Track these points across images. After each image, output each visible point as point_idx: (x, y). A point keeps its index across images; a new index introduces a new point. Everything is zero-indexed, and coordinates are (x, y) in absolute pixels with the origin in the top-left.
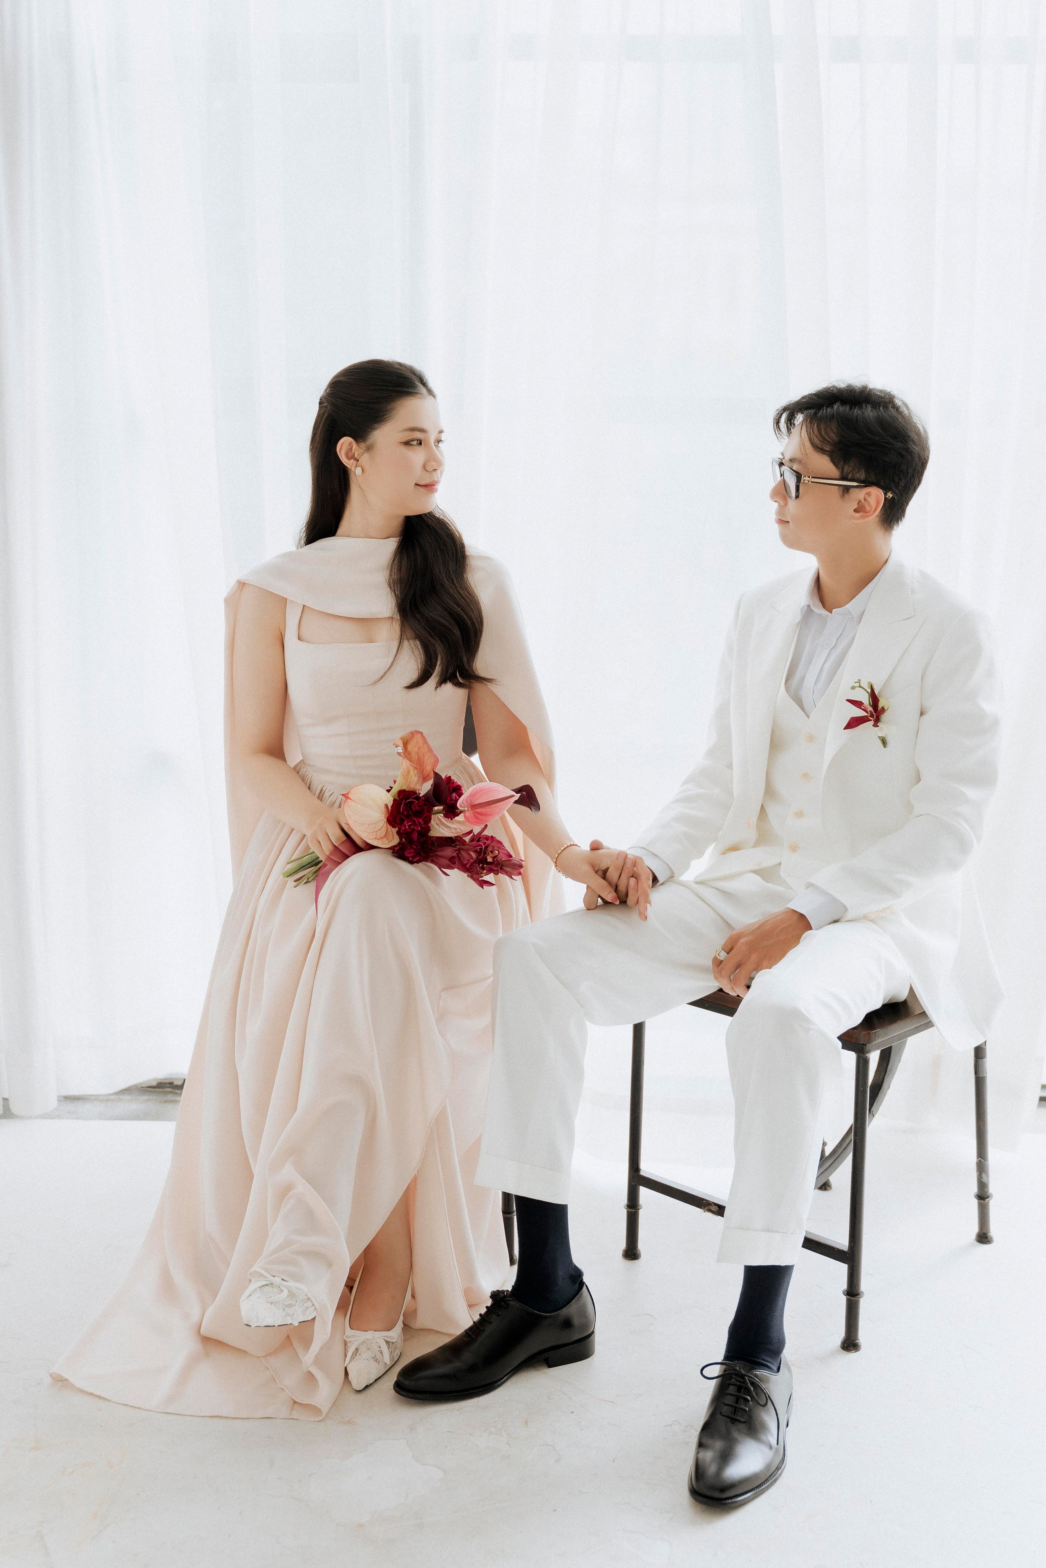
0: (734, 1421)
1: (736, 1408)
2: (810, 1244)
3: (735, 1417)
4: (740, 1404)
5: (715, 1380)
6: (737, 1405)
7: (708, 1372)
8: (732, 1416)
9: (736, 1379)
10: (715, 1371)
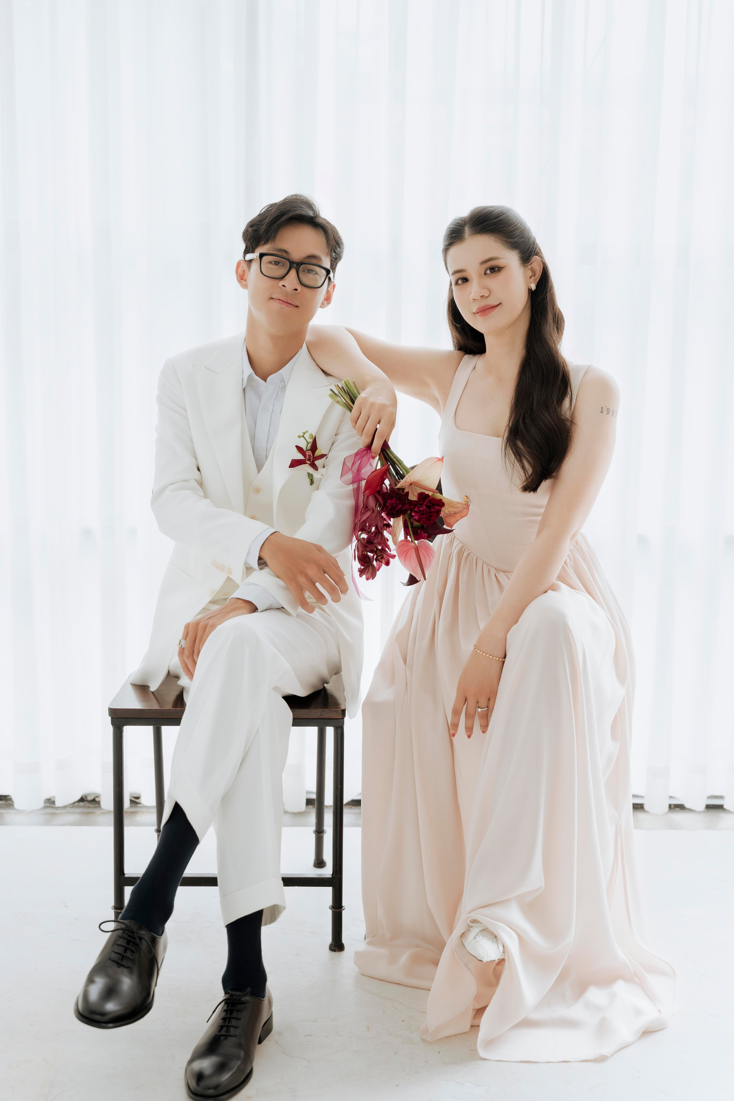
0: (120, 966)
1: (123, 956)
2: (289, 882)
3: (121, 963)
4: (127, 954)
5: (110, 933)
6: (124, 954)
7: (104, 927)
8: (119, 961)
9: (127, 934)
10: (112, 926)
